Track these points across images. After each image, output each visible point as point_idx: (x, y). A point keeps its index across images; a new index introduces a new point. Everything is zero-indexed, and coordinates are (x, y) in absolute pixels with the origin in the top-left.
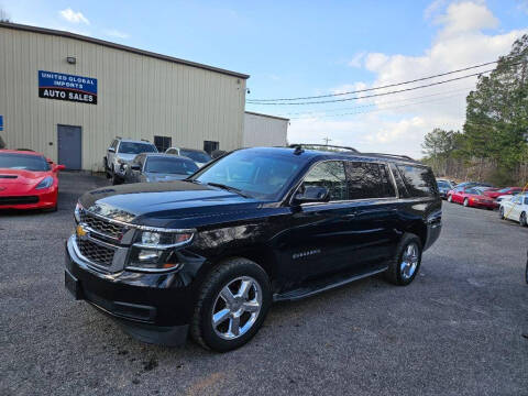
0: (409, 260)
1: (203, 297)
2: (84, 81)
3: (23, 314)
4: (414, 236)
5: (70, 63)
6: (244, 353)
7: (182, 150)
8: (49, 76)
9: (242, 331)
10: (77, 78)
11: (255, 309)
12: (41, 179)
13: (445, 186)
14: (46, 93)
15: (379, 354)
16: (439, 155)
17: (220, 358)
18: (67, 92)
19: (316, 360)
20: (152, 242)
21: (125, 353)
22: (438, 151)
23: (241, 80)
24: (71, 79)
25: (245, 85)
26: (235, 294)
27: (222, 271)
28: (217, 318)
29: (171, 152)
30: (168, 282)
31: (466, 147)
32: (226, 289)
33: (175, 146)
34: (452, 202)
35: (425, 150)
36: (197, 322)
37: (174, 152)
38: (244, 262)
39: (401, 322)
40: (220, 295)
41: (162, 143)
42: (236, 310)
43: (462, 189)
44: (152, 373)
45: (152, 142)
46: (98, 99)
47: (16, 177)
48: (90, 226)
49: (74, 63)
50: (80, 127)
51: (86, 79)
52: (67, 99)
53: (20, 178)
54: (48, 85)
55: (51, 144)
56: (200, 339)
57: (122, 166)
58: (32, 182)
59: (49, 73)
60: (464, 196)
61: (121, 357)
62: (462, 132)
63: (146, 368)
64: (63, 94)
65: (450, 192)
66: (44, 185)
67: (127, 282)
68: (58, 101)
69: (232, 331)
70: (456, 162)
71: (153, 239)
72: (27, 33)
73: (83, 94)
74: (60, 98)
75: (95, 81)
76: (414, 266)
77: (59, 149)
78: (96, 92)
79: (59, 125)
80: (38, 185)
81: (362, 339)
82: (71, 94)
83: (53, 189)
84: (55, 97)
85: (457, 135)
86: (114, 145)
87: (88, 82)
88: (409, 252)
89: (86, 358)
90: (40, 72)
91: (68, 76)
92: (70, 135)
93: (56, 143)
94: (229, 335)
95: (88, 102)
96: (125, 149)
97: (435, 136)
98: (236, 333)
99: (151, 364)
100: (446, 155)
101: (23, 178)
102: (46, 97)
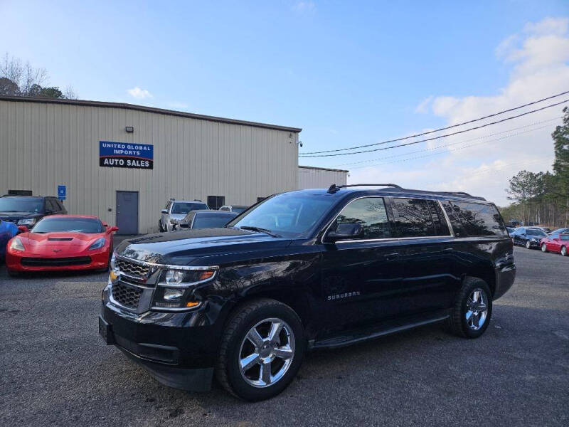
0: (475, 307)
1: (228, 338)
2: (141, 148)
3: (60, 363)
4: (479, 280)
5: (129, 132)
6: (277, 404)
7: (234, 208)
8: (109, 146)
9: (274, 379)
10: (134, 145)
11: (287, 355)
12: (94, 240)
13: (537, 234)
14: (106, 162)
15: (433, 407)
16: (530, 200)
17: (249, 408)
18: (125, 159)
19: (355, 412)
20: (175, 281)
21: (152, 400)
22: (528, 196)
23: (293, 134)
24: (129, 147)
25: (297, 139)
26: (264, 337)
27: (249, 311)
28: (244, 363)
29: (223, 209)
30: (192, 322)
31: (560, 189)
32: (253, 331)
33: (228, 204)
34: (547, 251)
35: (512, 196)
36: (223, 366)
37: (227, 209)
38: (272, 302)
39: (464, 376)
40: (247, 336)
41: (215, 202)
42: (266, 355)
43: (557, 237)
44: (176, 420)
45: (205, 202)
46: (155, 165)
47: (71, 239)
48: (121, 270)
49: (132, 132)
50: (137, 192)
51: (143, 146)
52: (125, 166)
53: (75, 240)
54: (108, 155)
55: (110, 210)
56: (227, 385)
57: (174, 226)
58: (86, 244)
59: (109, 143)
60: (560, 243)
61: (148, 404)
62: (553, 172)
63: (171, 415)
64: (122, 162)
65: (544, 240)
66: (97, 245)
67: (160, 323)
68: (117, 168)
69: (263, 379)
70: (550, 206)
71: (176, 278)
72: (89, 108)
73: (140, 160)
74: (119, 166)
75: (151, 147)
76: (484, 316)
77: (117, 214)
78: (152, 158)
79: (118, 192)
80: (90, 247)
81: (414, 392)
82: (129, 161)
83: (105, 250)
84: (114, 165)
85: (547, 176)
86: (167, 207)
87: (145, 148)
88: (475, 299)
89: (114, 405)
90: (101, 143)
91: (126, 144)
92: (127, 200)
93: (114, 208)
94: (259, 383)
95: (145, 168)
96: (178, 209)
97: (522, 179)
98: (268, 381)
99: (176, 411)
100: (538, 200)
101: (78, 240)
102: (106, 165)
